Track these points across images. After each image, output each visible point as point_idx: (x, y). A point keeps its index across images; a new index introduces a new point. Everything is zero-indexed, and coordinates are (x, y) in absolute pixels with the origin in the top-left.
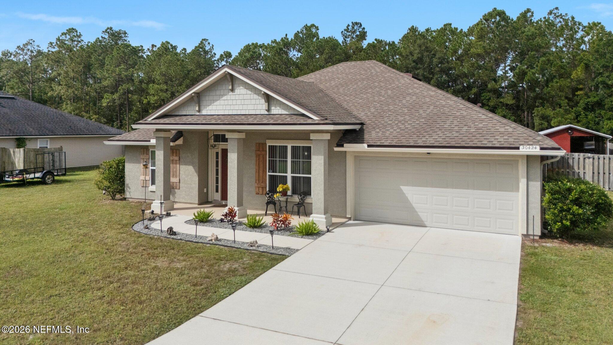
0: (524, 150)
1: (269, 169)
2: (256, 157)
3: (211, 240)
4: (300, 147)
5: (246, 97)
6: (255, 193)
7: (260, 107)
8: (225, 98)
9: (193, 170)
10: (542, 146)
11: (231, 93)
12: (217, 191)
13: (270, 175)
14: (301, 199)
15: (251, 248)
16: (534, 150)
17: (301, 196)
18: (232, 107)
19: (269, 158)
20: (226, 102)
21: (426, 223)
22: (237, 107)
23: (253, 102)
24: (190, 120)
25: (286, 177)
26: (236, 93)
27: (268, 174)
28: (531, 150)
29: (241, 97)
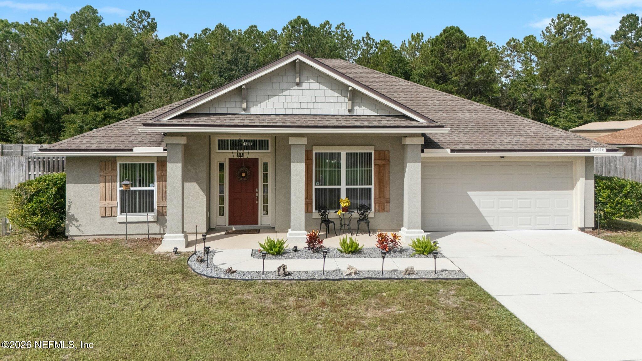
0: (594, 152)
3: (350, 274)
5: (318, 93)
7: (338, 106)
8: (286, 93)
10: (608, 147)
11: (296, 87)
12: (222, 214)
14: (362, 214)
16: (602, 152)
18: (298, 106)
19: (316, 167)
20: (288, 99)
21: (492, 227)
22: (304, 106)
23: (329, 99)
25: (339, 190)
26: (303, 88)
27: (314, 187)
28: (599, 152)
29: (311, 93)
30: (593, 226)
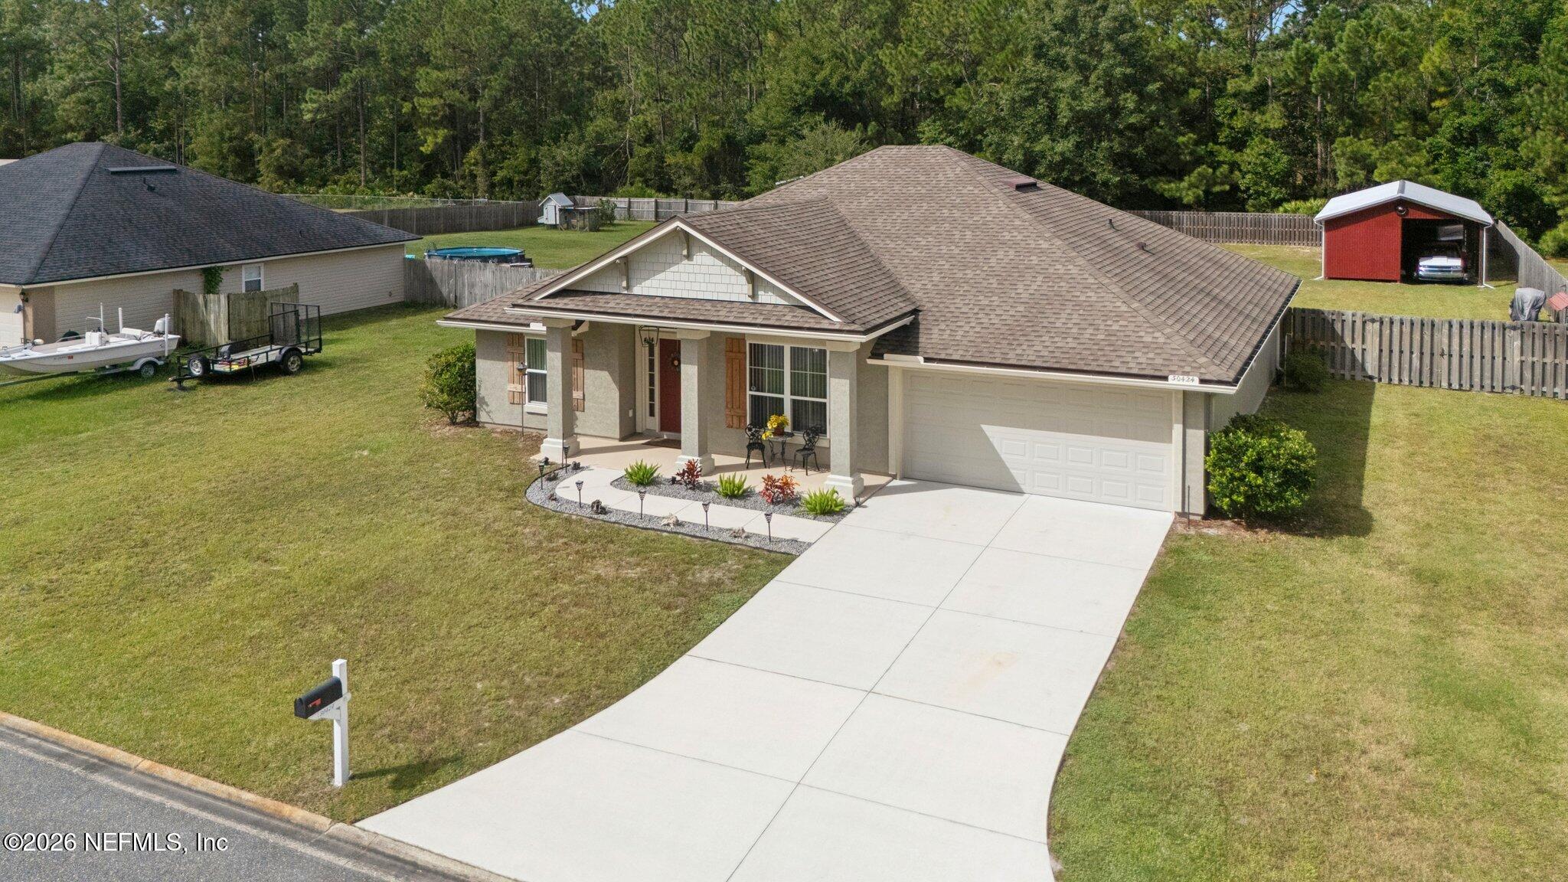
0: (1175, 382)
1: (751, 385)
2: (728, 362)
3: (668, 525)
4: (806, 349)
5: (712, 270)
6: (724, 426)
7: (737, 289)
8: (674, 268)
9: (609, 378)
10: (1203, 377)
11: (686, 261)
12: (652, 414)
13: (752, 396)
14: (810, 440)
15: (735, 541)
16: (1191, 383)
17: (808, 435)
18: (688, 286)
19: (751, 364)
20: (677, 277)
21: (1023, 487)
22: (696, 286)
23: (726, 280)
24: (612, 304)
25: (782, 400)
26: (694, 262)
27: (749, 393)
28: (1185, 383)
29: (704, 269)
30: (1202, 512)
